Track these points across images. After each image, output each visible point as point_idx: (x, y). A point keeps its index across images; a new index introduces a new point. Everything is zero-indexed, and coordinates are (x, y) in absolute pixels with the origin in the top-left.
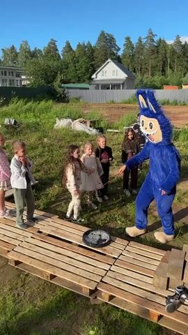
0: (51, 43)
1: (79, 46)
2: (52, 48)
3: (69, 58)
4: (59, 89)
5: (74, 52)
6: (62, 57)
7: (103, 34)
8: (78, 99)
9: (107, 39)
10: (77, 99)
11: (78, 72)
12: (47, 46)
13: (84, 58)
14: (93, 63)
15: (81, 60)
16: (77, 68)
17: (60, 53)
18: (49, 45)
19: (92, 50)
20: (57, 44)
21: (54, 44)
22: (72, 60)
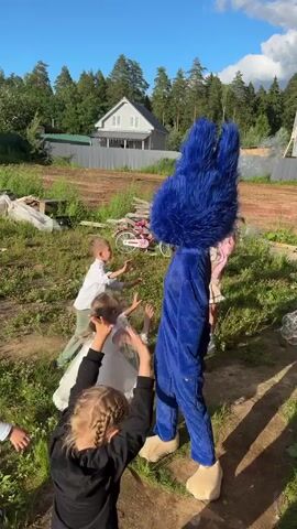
0: (38, 68)
1: (84, 76)
2: (39, 77)
3: (66, 95)
4: (36, 141)
5: (75, 85)
6: (54, 92)
7: (122, 60)
8: (67, 160)
9: (128, 69)
10: (65, 159)
11: (81, 117)
12: (31, 72)
13: (91, 96)
14: (105, 104)
15: (87, 99)
16: (79, 111)
17: (52, 85)
18: (35, 72)
19: (104, 84)
20: (47, 69)
21: (43, 69)
22: (72, 97)
